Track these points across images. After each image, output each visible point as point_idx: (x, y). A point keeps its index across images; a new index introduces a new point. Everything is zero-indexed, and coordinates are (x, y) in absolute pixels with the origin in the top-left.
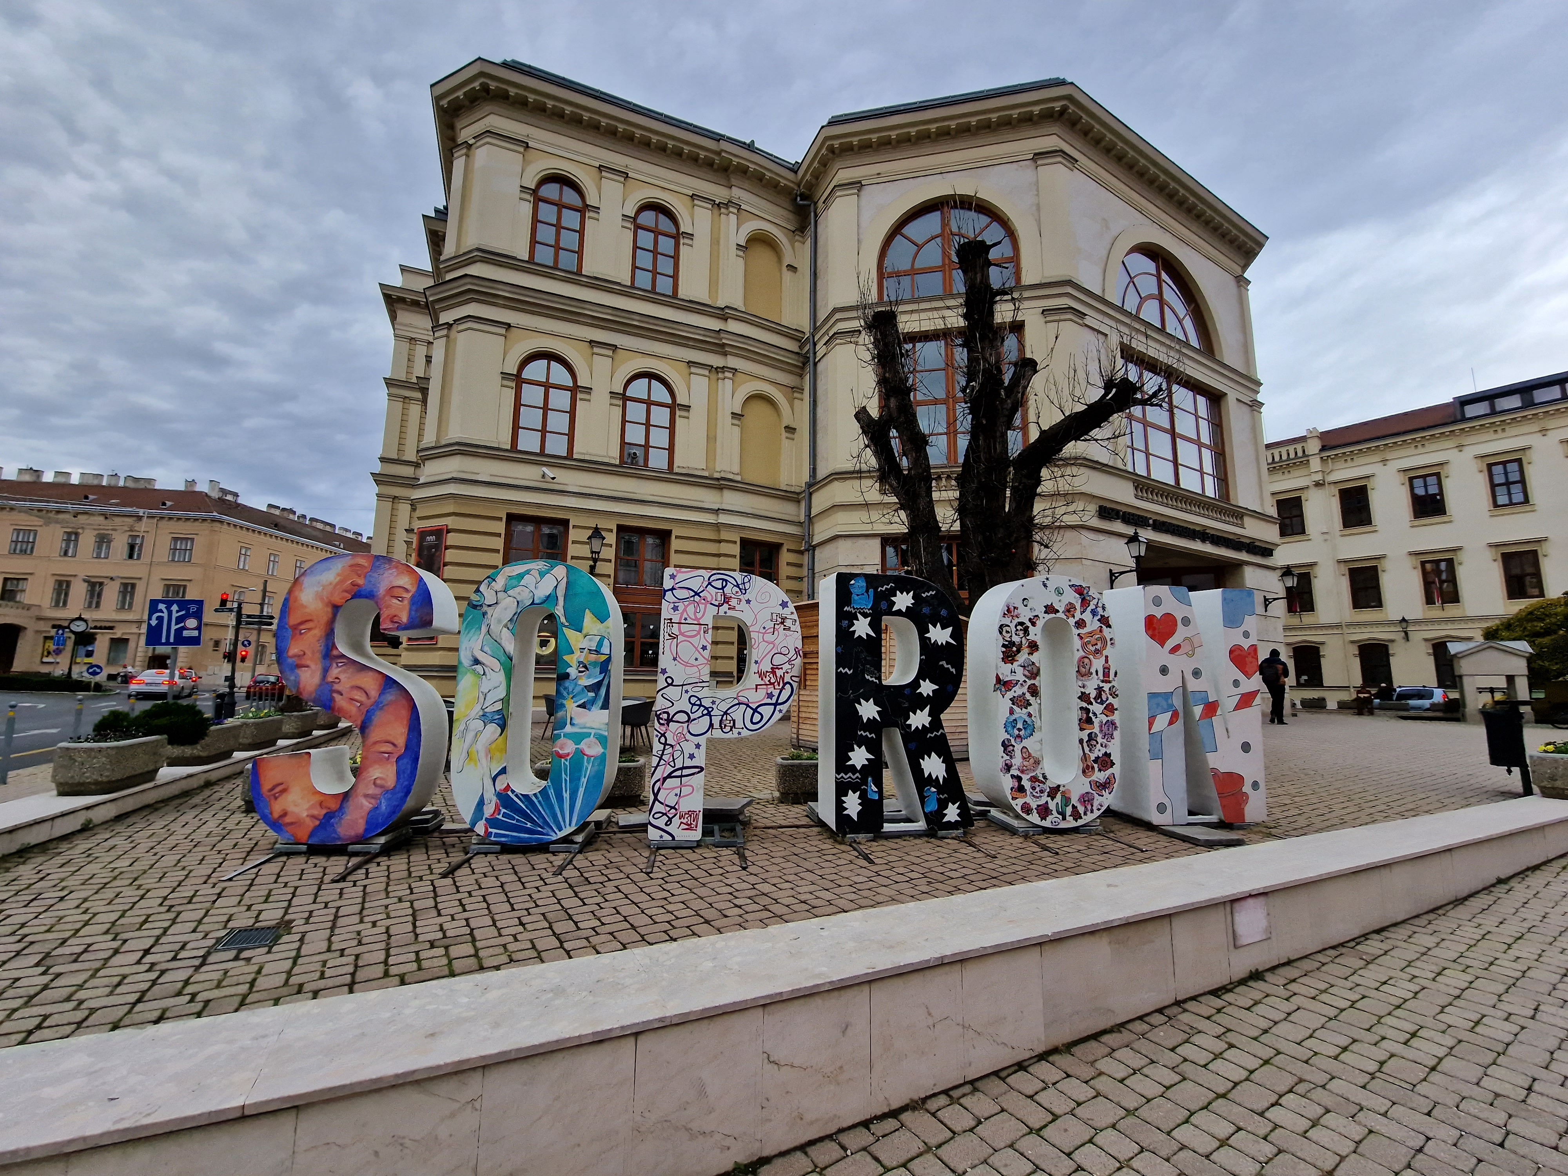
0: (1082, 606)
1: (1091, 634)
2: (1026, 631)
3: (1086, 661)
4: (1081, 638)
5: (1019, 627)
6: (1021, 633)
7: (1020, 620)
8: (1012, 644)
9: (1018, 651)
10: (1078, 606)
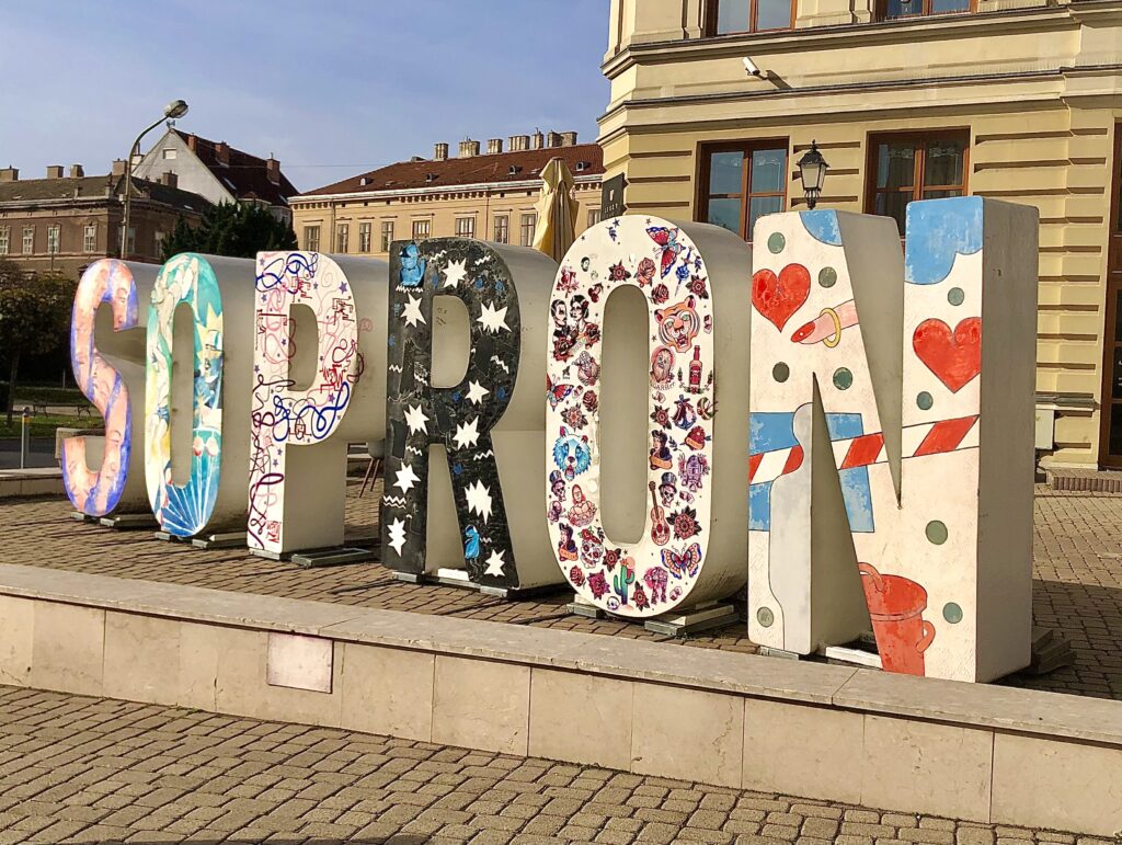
0: (664, 262)
1: (675, 311)
2: (584, 308)
3: (665, 355)
4: (660, 317)
5: (576, 304)
6: (578, 313)
7: (577, 293)
8: (567, 329)
9: (574, 341)
10: (658, 264)
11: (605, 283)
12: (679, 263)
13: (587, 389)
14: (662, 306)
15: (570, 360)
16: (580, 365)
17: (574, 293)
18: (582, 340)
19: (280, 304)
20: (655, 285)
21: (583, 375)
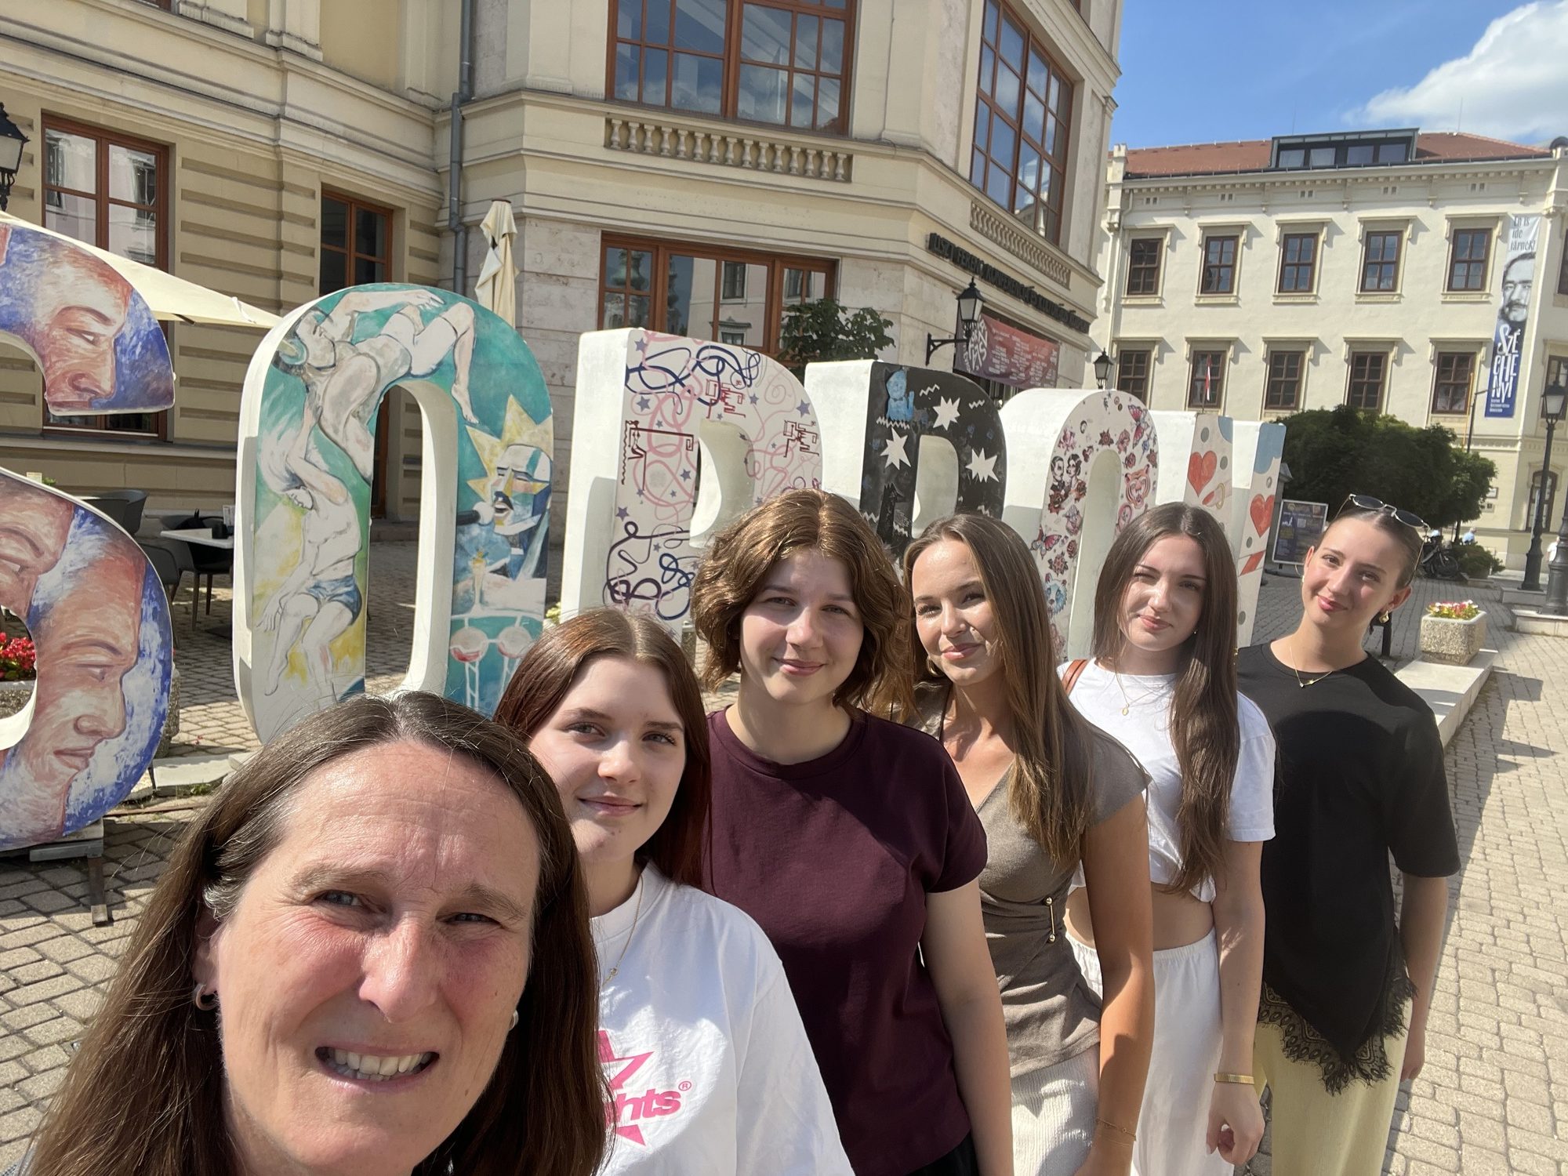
0: (1136, 436)
1: (1137, 475)
2: (1078, 466)
3: (1128, 510)
4: (1128, 480)
5: (1072, 462)
6: (1072, 470)
7: (1074, 452)
8: (1062, 484)
9: (1066, 496)
10: (1132, 435)
11: (1096, 446)
12: (1145, 438)
13: (1071, 538)
14: (1131, 471)
15: (1062, 512)
16: (1068, 517)
17: (1071, 452)
18: (1073, 495)
19: (680, 419)
20: (1128, 453)
21: (1070, 526)
